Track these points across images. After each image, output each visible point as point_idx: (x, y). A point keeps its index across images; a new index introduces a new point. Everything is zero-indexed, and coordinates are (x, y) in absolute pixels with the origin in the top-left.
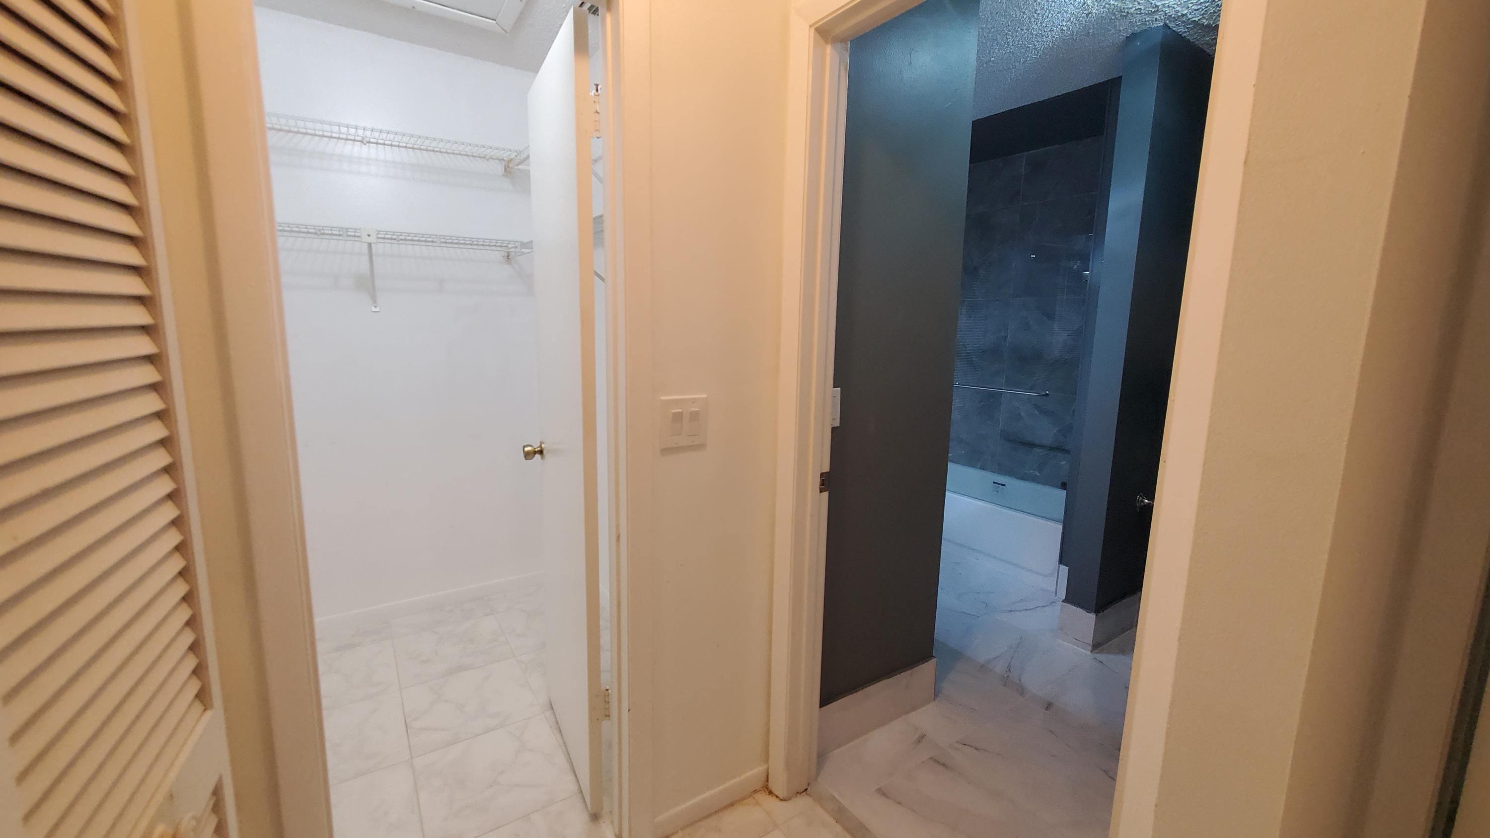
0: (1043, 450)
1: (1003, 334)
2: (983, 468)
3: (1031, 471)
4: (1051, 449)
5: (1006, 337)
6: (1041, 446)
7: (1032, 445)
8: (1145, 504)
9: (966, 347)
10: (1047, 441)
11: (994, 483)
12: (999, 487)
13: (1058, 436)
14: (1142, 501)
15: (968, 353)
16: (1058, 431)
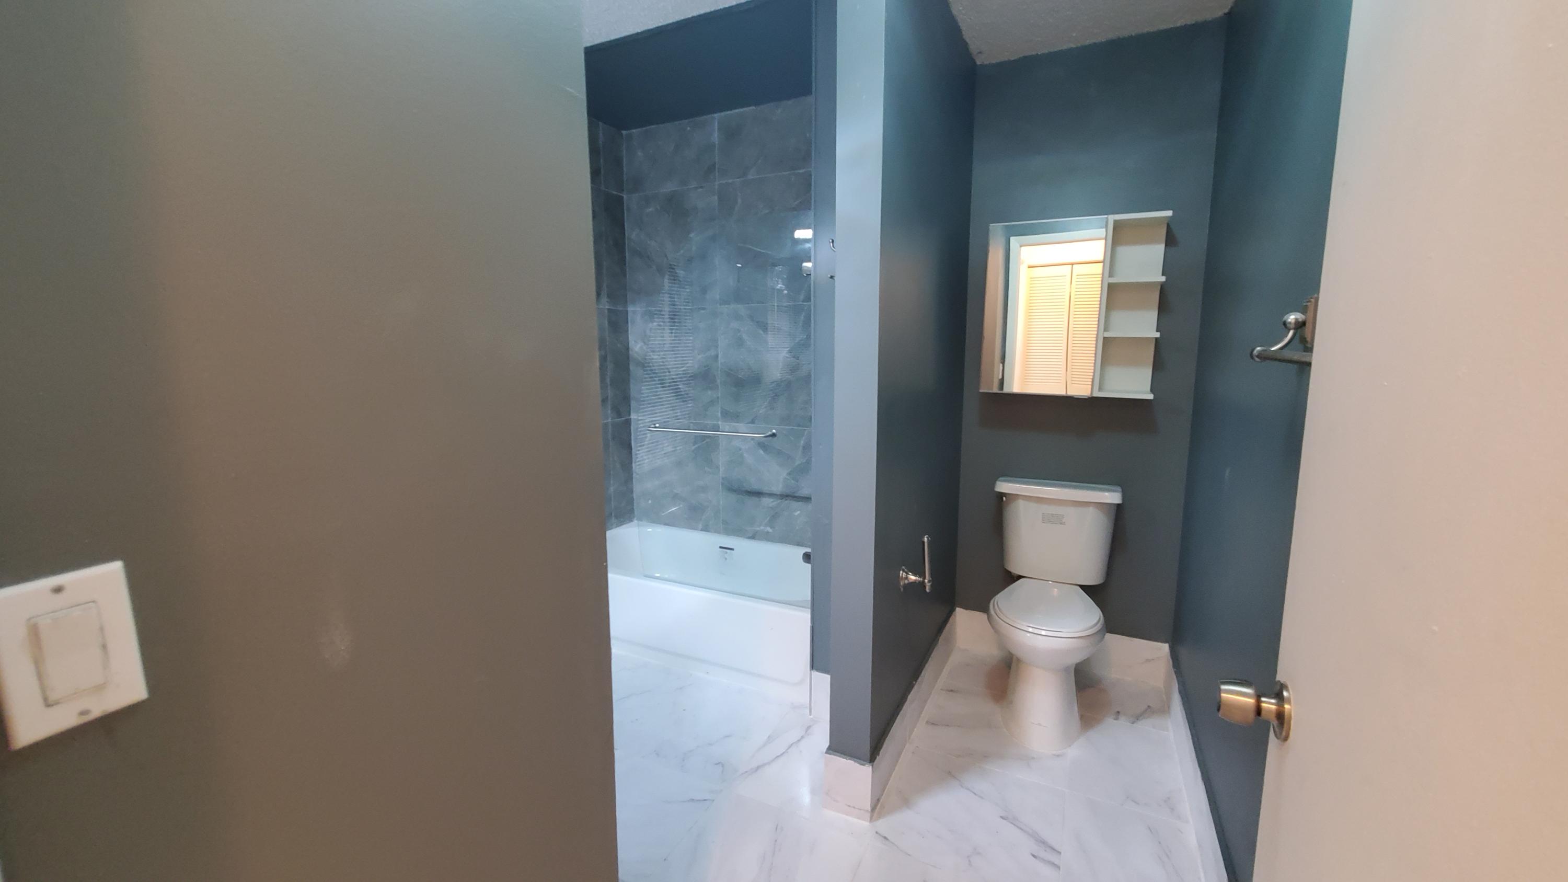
0: (772, 500)
1: (713, 353)
2: (706, 529)
3: (762, 528)
4: (784, 496)
5: (717, 356)
6: (771, 495)
7: (758, 494)
8: (910, 581)
9: (669, 372)
10: (778, 488)
11: (721, 547)
12: (726, 553)
13: (789, 480)
14: (907, 578)
15: (673, 379)
16: (789, 474)
